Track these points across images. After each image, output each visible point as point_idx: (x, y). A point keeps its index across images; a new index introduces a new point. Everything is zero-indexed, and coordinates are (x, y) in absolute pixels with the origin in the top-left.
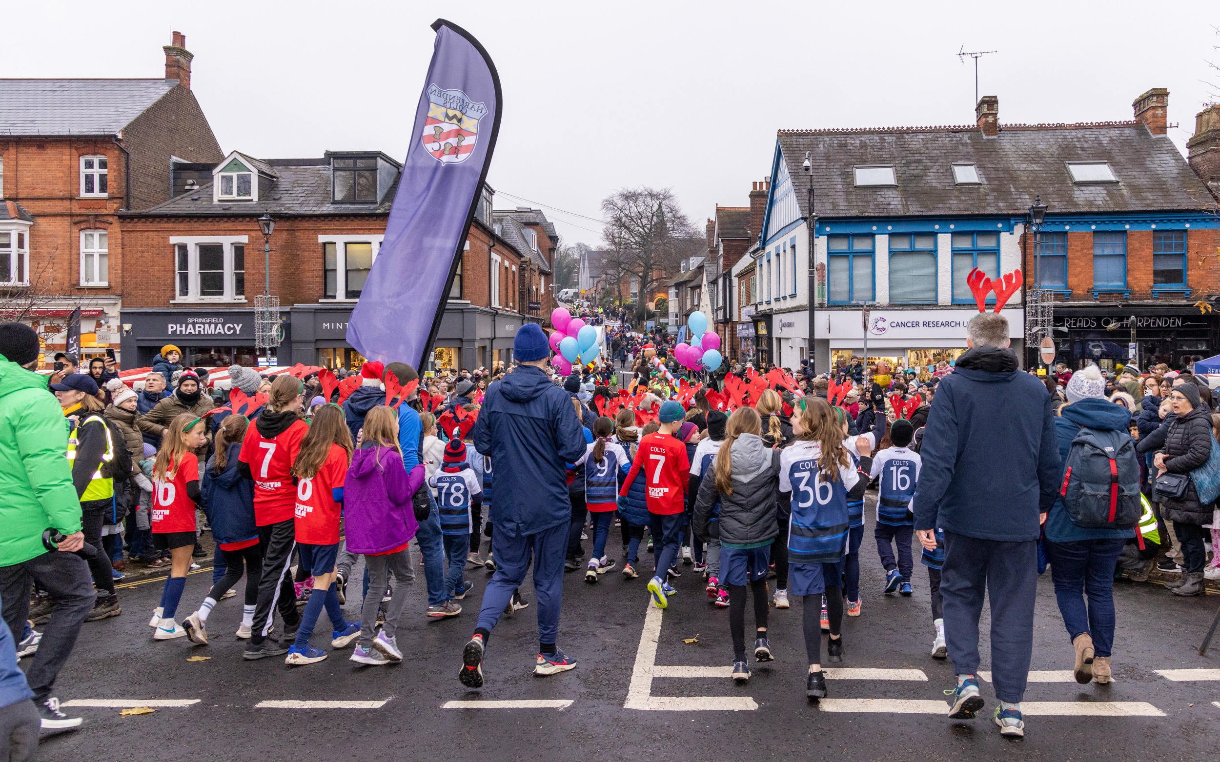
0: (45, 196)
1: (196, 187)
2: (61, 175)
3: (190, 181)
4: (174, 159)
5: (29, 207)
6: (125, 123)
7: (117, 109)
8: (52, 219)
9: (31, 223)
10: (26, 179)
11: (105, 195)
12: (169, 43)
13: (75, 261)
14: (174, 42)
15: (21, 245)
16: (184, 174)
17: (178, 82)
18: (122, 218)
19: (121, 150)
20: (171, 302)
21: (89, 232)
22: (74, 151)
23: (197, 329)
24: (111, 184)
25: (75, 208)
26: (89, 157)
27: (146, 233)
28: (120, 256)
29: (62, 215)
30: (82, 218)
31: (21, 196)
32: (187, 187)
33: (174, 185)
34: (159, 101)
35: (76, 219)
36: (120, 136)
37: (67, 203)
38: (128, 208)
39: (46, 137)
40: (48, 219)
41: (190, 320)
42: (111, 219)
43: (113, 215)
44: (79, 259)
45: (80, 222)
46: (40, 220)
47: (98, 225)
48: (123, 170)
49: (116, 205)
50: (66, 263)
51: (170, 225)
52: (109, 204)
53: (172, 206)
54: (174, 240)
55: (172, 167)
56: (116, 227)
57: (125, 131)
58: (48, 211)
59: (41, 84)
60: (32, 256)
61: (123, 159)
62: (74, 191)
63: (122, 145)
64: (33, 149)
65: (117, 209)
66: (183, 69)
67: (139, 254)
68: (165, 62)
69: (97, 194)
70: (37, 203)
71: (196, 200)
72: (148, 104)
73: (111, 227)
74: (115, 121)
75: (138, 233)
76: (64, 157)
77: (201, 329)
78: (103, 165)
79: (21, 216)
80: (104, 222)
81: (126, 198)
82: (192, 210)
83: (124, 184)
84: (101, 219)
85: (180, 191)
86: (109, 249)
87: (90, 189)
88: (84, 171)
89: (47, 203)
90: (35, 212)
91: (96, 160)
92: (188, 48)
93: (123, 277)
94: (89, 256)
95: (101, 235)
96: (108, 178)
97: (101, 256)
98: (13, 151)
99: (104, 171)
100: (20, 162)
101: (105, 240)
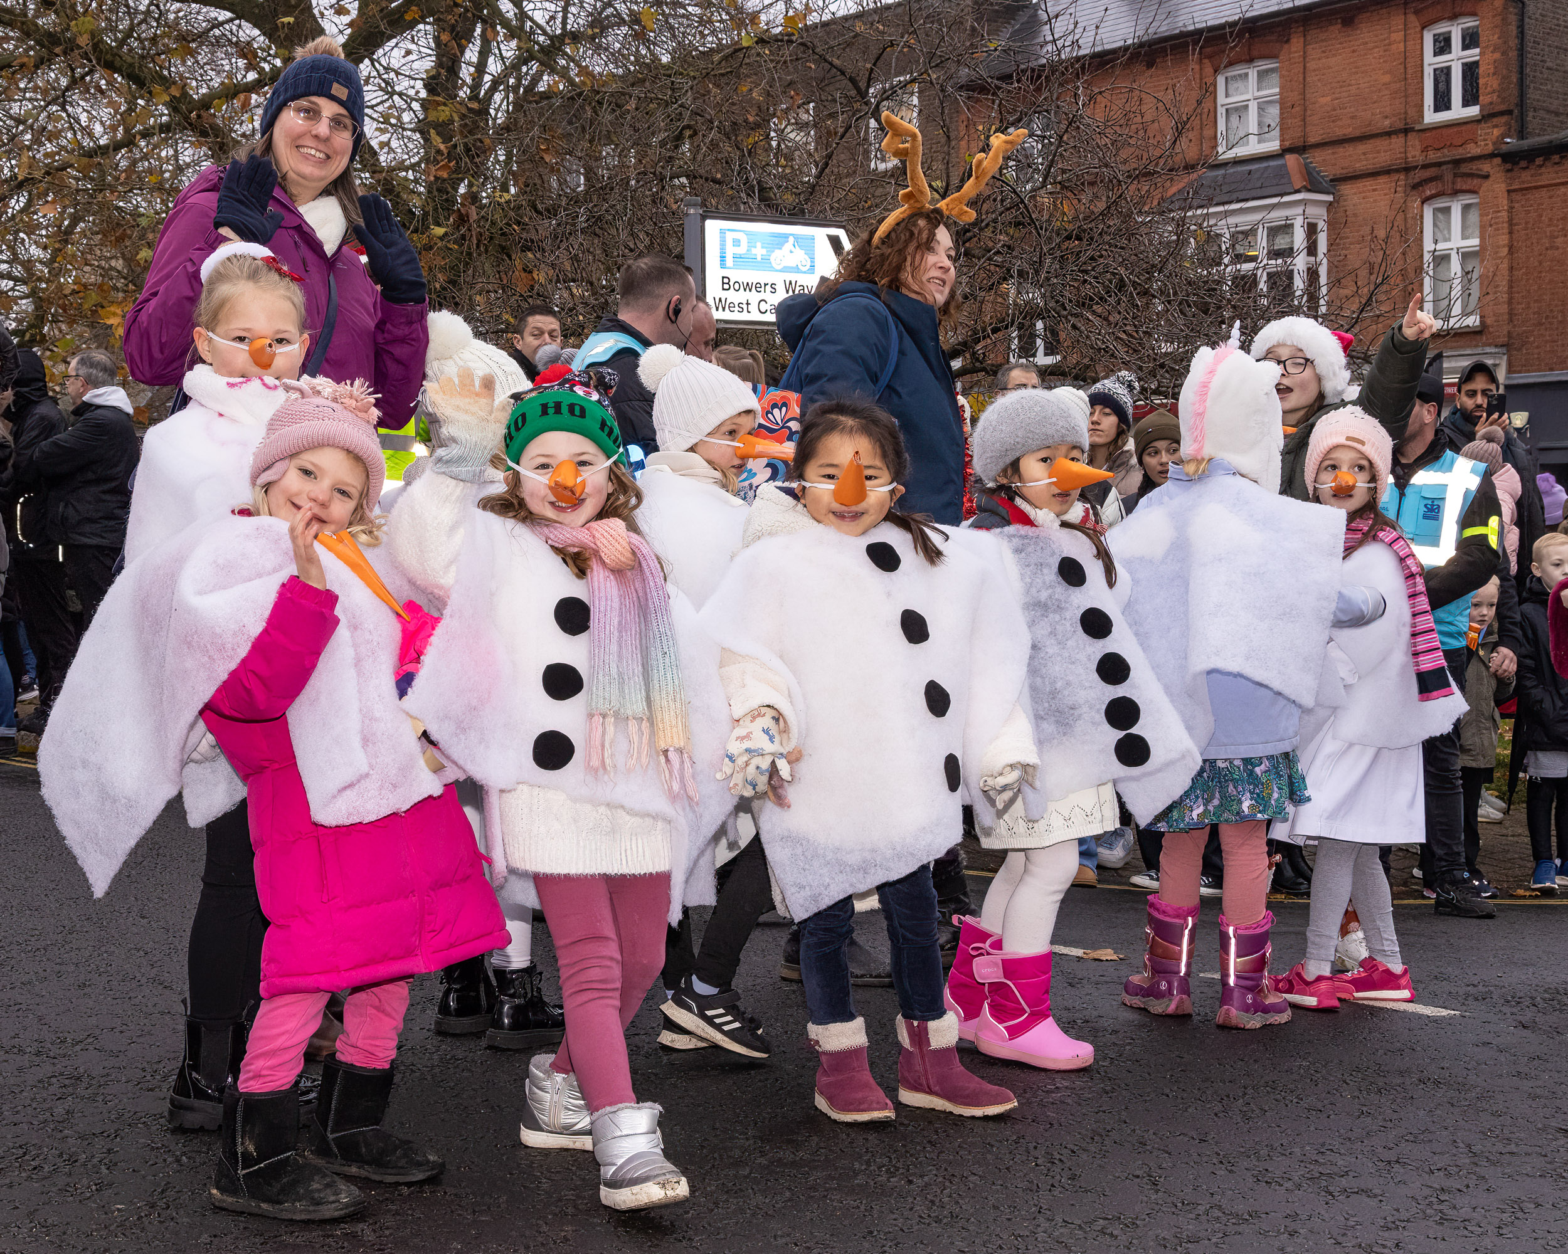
0: (1357, 133)
2: (1387, 78)
5: (1327, 162)
8: (1368, 184)
9: (1330, 198)
10: (1322, 99)
11: (1474, 111)
13: (1412, 274)
15: (1312, 250)
18: (1511, 159)
21: (1441, 203)
22: (1412, 18)
24: (1488, 82)
25: (1415, 153)
26: (1441, 28)
28: (1505, 252)
29: (1387, 172)
30: (1428, 173)
31: (1312, 140)
35: (1416, 177)
37: (1397, 142)
38: (1522, 134)
40: (1361, 184)
42: (1486, 167)
43: (1492, 156)
44: (1420, 267)
45: (1424, 183)
46: (1347, 189)
47: (1460, 184)
48: (1513, 42)
49: (1496, 132)
50: (1396, 280)
52: (1482, 131)
56: (1497, 186)
58: (1361, 166)
60: (1332, 271)
61: (1513, 19)
62: (1412, 112)
64: (1335, 29)
65: (1500, 140)
67: (1546, 242)
69: (1458, 111)
70: (1343, 150)
73: (1486, 184)
75: (1544, 192)
76: (1394, 36)
78: (1470, 40)
79: (1312, 182)
80: (1472, 175)
81: (1516, 112)
83: (1514, 78)
84: (1465, 168)
86: (1482, 239)
87: (1442, 102)
88: (1431, 61)
89: (1361, 148)
90: (1338, 171)
91: (1456, 32)
93: (1510, 302)
94: (1442, 259)
95: (1466, 208)
96: (1482, 70)
97: (1466, 256)
98: (1296, 43)
99: (1473, 54)
100: (1311, 65)
101: (1474, 217)
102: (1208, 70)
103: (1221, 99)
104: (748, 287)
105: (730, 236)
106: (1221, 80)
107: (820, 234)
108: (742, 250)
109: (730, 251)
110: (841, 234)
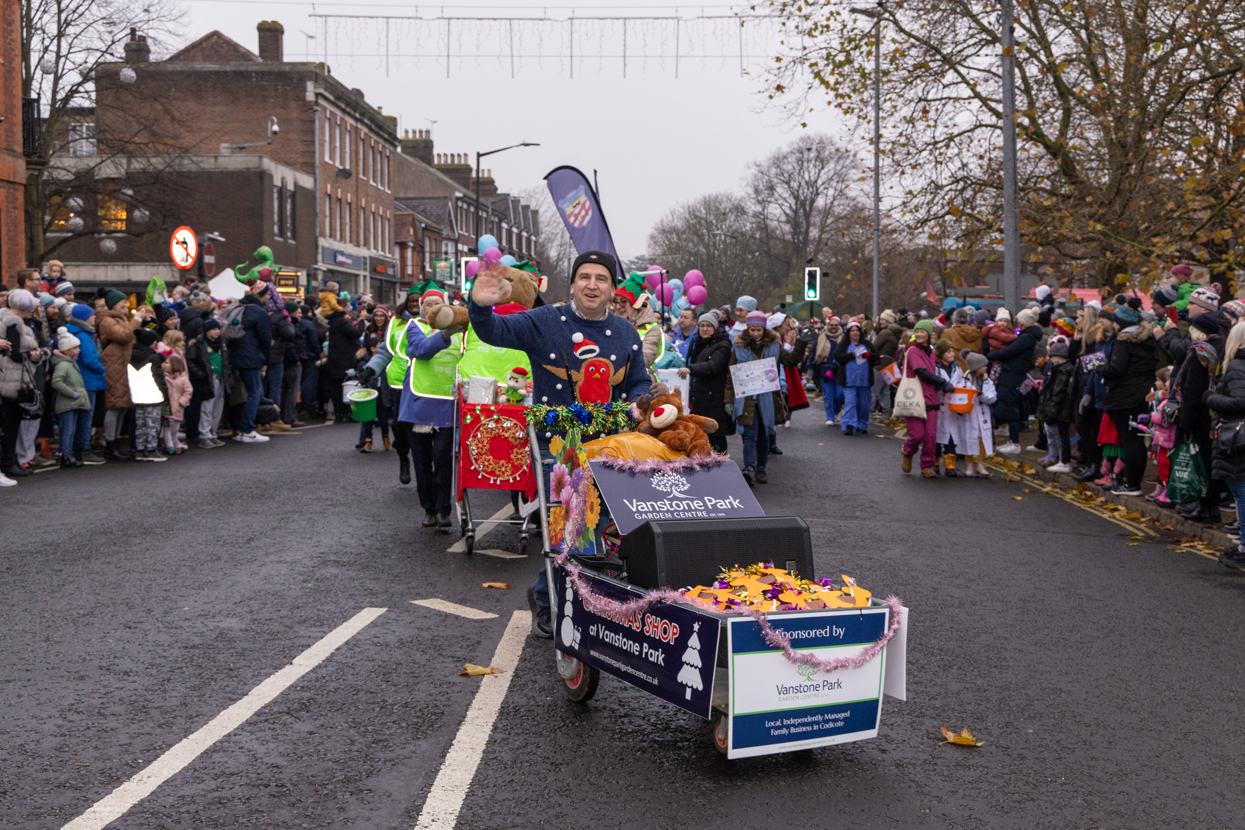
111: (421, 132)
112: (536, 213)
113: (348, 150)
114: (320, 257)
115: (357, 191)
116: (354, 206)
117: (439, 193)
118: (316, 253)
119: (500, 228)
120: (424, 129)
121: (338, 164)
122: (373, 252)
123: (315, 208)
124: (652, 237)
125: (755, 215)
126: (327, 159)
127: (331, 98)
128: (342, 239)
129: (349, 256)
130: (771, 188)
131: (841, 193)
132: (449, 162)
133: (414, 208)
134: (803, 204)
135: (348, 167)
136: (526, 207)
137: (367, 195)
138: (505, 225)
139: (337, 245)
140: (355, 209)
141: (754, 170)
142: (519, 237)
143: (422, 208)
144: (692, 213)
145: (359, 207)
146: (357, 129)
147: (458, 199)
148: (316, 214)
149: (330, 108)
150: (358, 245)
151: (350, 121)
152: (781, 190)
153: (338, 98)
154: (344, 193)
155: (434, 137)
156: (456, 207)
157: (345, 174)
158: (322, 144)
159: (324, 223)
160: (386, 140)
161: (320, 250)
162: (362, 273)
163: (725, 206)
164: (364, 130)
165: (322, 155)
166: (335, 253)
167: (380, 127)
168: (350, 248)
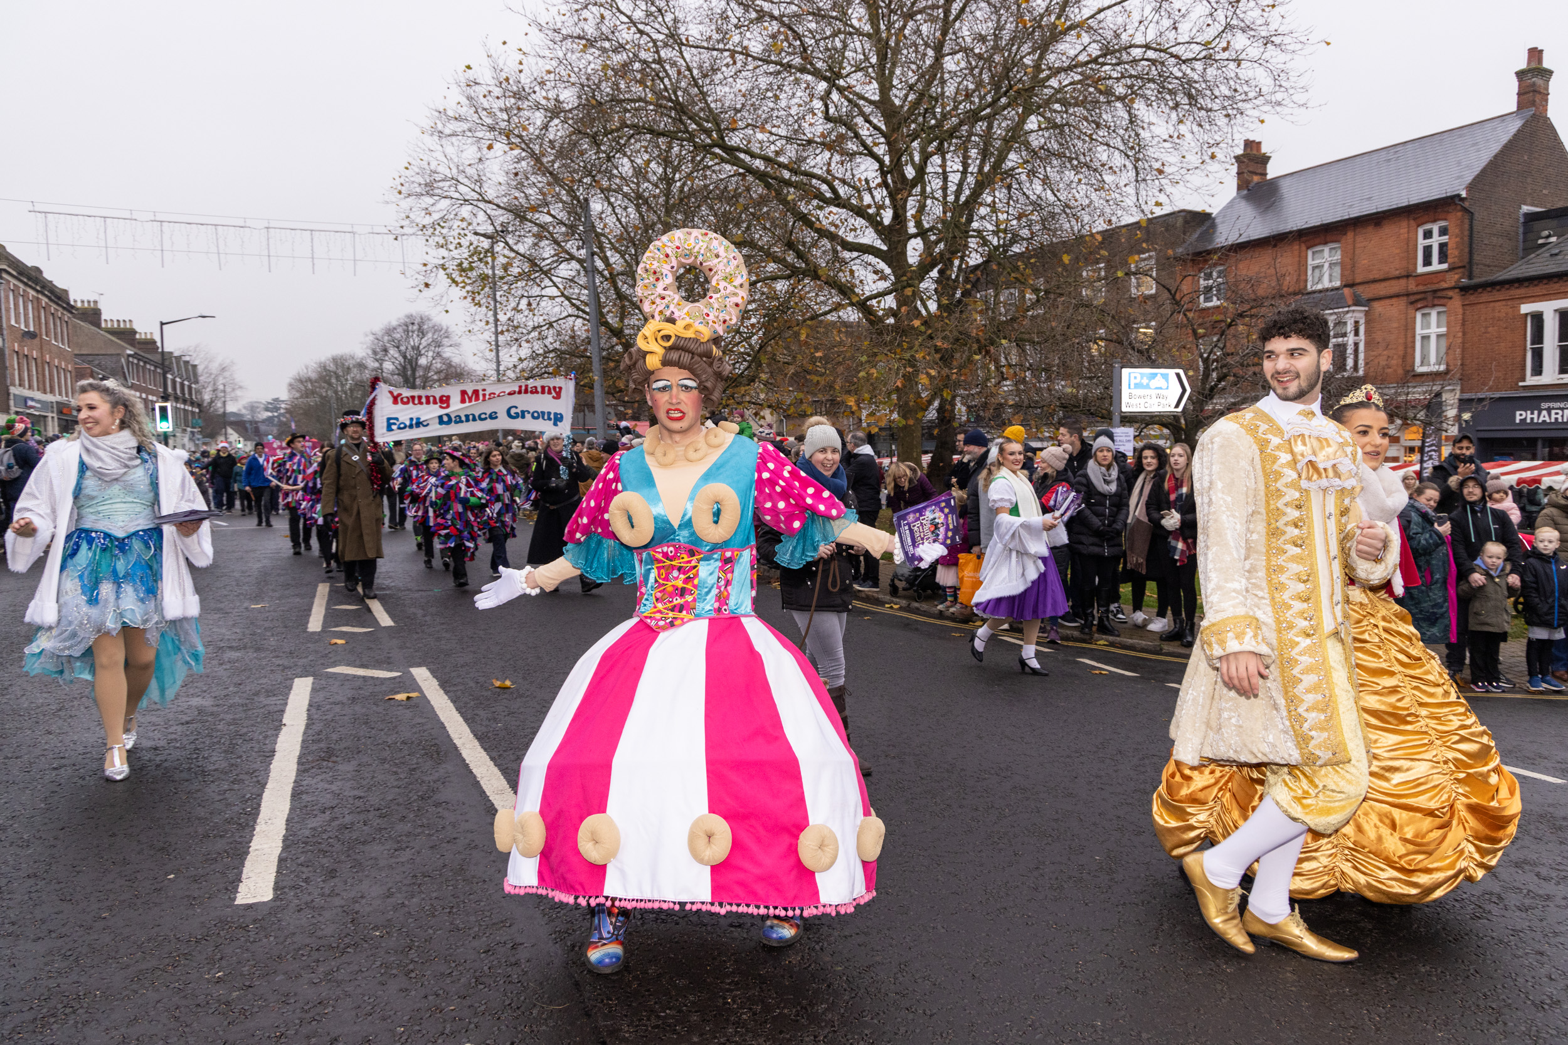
0: (1381, 278)
1: (1553, 239)
2: (1398, 251)
3: (1546, 233)
4: (1526, 209)
5: (1365, 292)
6: (1469, 177)
7: (1459, 163)
8: (1388, 301)
9: (1367, 309)
10: (1363, 262)
11: (1445, 266)
12: (1523, 65)
13: (1410, 345)
14: (1529, 61)
16: (1537, 225)
17: (1532, 111)
18: (1464, 290)
19: (1465, 210)
20: (1521, 384)
21: (1426, 311)
22: (1413, 222)
23: (1553, 416)
24: (1452, 252)
25: (1412, 286)
26: (1428, 227)
27: (1492, 304)
28: (1460, 334)
29: (1397, 296)
30: (1418, 297)
31: (1358, 281)
32: (1540, 241)
33: (1524, 241)
34: (1510, 141)
35: (1413, 298)
36: (1464, 194)
37: (1403, 282)
38: (1470, 277)
39: (1384, 212)
40: (1383, 302)
41: (1544, 405)
42: (1450, 293)
43: (1454, 288)
44: (1414, 342)
45: (1417, 301)
46: (1376, 305)
47: (1436, 302)
48: (1467, 233)
49: (1457, 276)
50: (1401, 348)
51: (1522, 291)
52: (1448, 276)
53: (1524, 267)
54: (1526, 308)
55: (1522, 220)
56: (1456, 303)
57: (1470, 187)
58: (1382, 293)
59: (1375, 156)
60: (1367, 344)
61: (1467, 221)
62: (1411, 267)
63: (1466, 204)
64: (1370, 229)
65: (1458, 280)
66: (1540, 93)
67: (1483, 330)
68: (1516, 90)
69: (1436, 266)
70: (1373, 286)
71: (1556, 255)
72: (1496, 148)
73: (1450, 302)
74: (1459, 177)
75: (1482, 306)
76: (1402, 231)
77: (1559, 417)
78: (1443, 232)
79: (1357, 302)
80: (1443, 298)
81: (1467, 266)
82: (1552, 268)
83: (1467, 250)
84: (1439, 294)
85: (1531, 247)
86: (1448, 327)
87: (1427, 262)
88: (1422, 242)
89: (1383, 284)
90: (1370, 295)
91: (1435, 229)
92: (1546, 64)
93: (1462, 359)
94: (1426, 338)
95: (1439, 313)
96: (1450, 246)
97: (1439, 336)
98: (1350, 235)
99: (1445, 239)
100: (1358, 245)
101: (1444, 318)
102: (1304, 247)
103: (1310, 262)
104: (1140, 397)
105: (1132, 376)
106: (1310, 253)
107: (1172, 373)
108: (1138, 381)
109: (1133, 382)
110: (1181, 372)
111: (89, 302)
112: (195, 367)
113: (31, 315)
114: (12, 403)
115: (41, 348)
116: (39, 361)
117: (111, 351)
118: (8, 399)
119: (165, 379)
120: (92, 300)
121: (23, 327)
122: (58, 398)
123: (4, 362)
124: (290, 385)
125: (375, 370)
126: (13, 322)
127: (14, 273)
128: (30, 387)
129: (38, 401)
130: (386, 350)
131: (439, 354)
132: (116, 326)
133: (89, 362)
134: (410, 362)
135: (32, 329)
136: (187, 363)
137: (50, 352)
138: (169, 376)
139: (27, 393)
140: (41, 363)
141: (371, 338)
142: (182, 385)
143: (97, 362)
144: (324, 367)
145: (44, 362)
146: (38, 299)
147: (129, 355)
148: (6, 368)
149: (13, 281)
150: (45, 392)
151: (32, 292)
152: (393, 352)
153: (21, 273)
154: (30, 350)
155: (100, 306)
156: (128, 362)
157: (32, 335)
158: (8, 310)
159: (13, 375)
160: (64, 308)
161: (12, 397)
162: (50, 415)
163: (351, 363)
164: (44, 300)
165: (9, 319)
166: (26, 399)
167: (59, 298)
168: (38, 395)
